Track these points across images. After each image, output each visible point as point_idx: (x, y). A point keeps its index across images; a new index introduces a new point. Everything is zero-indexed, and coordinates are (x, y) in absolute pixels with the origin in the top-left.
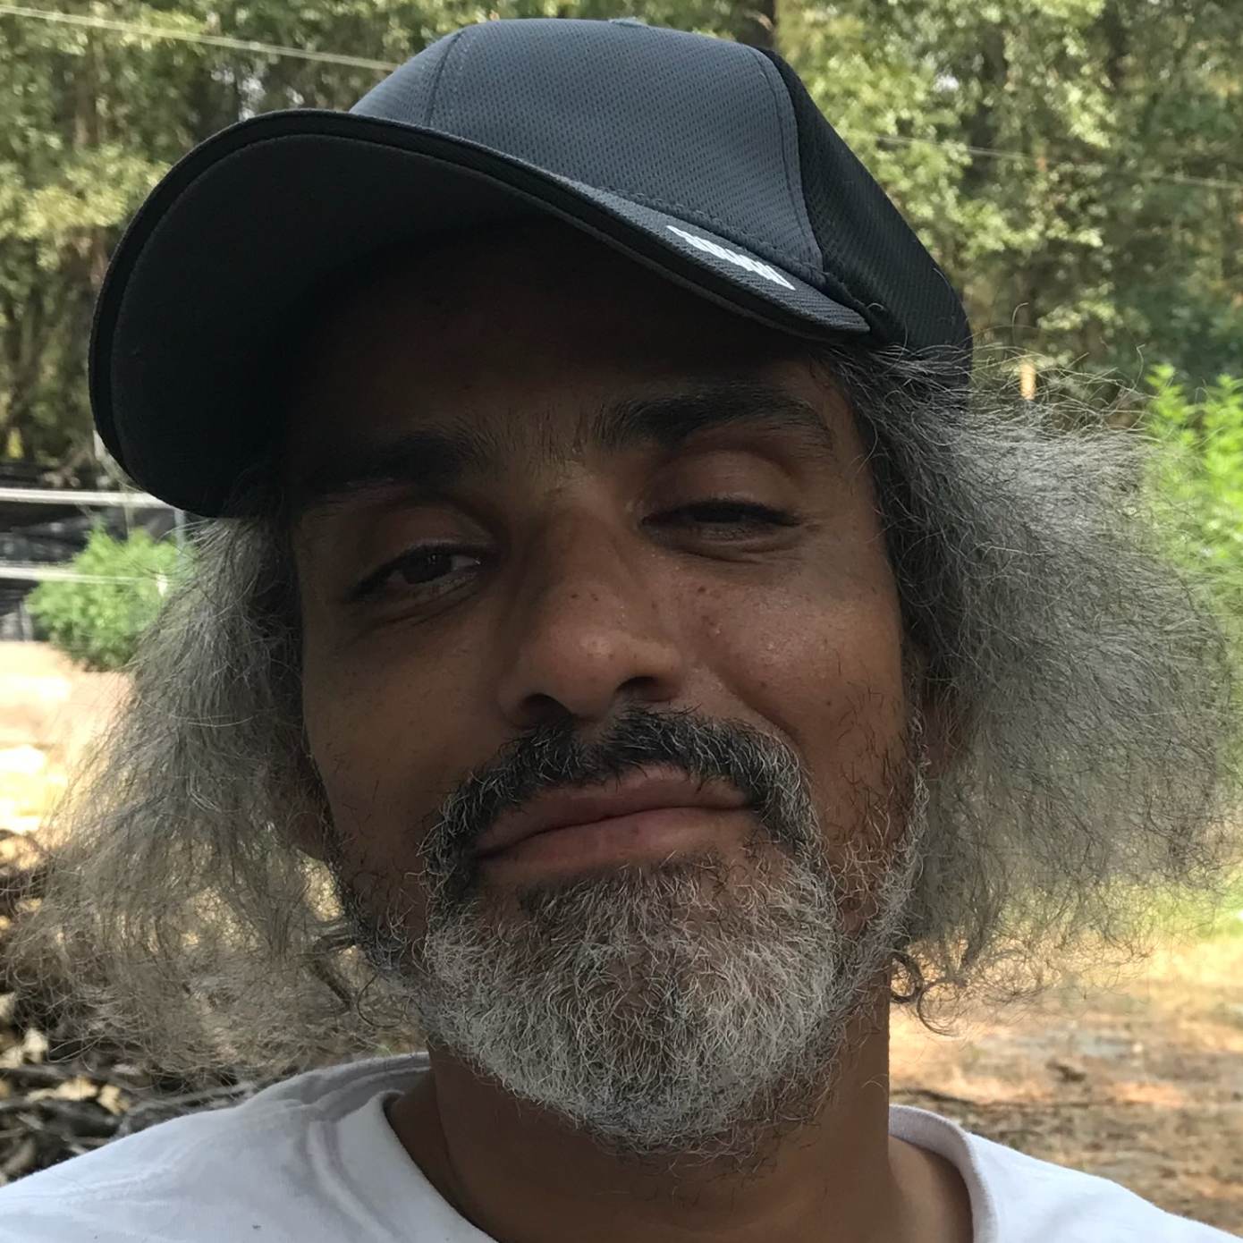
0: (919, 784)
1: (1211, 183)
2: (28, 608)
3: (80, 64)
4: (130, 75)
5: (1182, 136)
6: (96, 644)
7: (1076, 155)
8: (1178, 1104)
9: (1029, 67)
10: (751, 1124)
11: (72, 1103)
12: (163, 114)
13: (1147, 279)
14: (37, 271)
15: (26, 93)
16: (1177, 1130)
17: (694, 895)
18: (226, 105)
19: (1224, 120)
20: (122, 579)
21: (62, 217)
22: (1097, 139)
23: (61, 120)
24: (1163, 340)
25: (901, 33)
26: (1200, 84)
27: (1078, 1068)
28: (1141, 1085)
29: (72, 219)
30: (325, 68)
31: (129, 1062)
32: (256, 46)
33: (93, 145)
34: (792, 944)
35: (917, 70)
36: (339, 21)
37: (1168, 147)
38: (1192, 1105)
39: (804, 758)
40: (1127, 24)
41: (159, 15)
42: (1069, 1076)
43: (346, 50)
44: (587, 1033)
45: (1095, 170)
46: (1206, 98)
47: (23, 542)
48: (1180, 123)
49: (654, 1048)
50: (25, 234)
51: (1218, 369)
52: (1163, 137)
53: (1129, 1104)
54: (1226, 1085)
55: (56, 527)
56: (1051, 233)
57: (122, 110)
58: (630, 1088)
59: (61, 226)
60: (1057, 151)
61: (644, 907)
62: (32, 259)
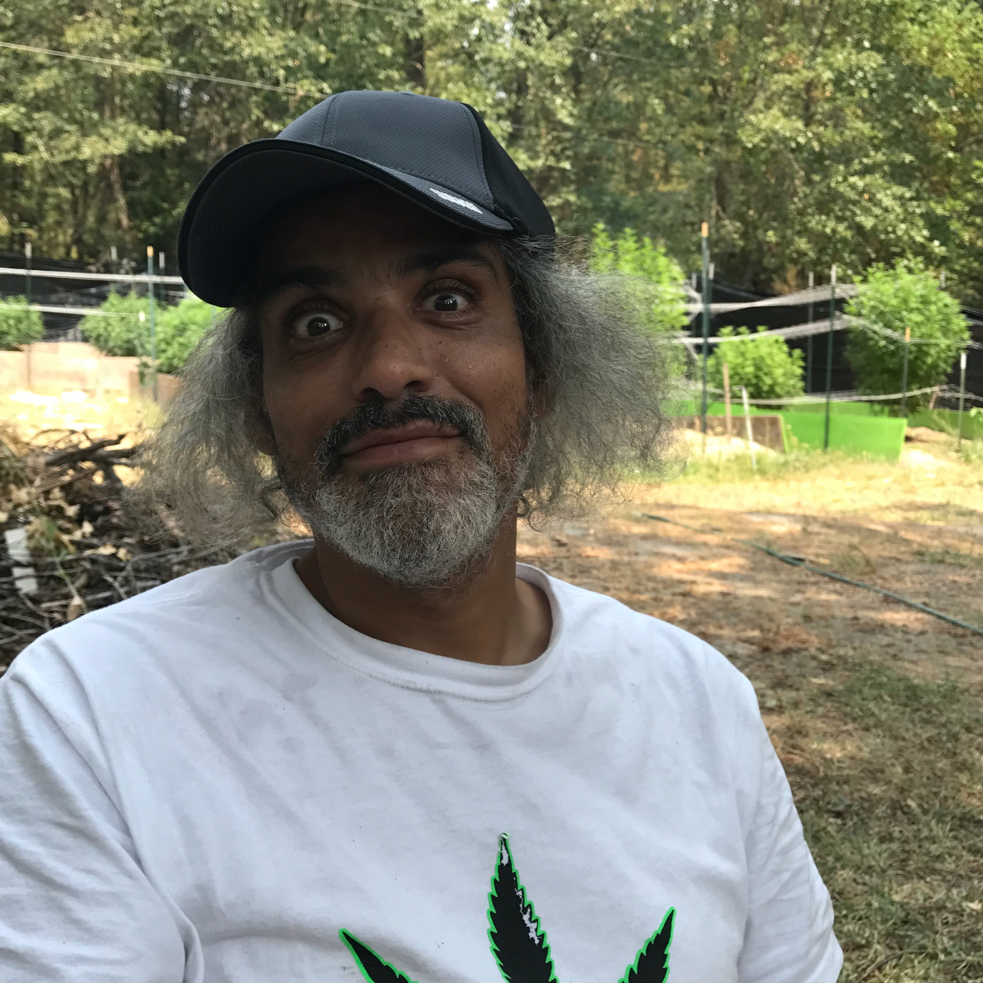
0: (533, 424)
1: (620, 141)
2: (80, 327)
3: (108, 81)
4: (130, 86)
5: (607, 120)
6: (111, 344)
7: (559, 128)
8: (610, 557)
9: (538, 89)
10: (458, 574)
11: (105, 556)
12: (145, 104)
13: (590, 184)
14: (87, 174)
15: (83, 94)
16: (611, 569)
17: (437, 475)
18: (174, 101)
19: (625, 113)
20: (123, 314)
21: (98, 150)
22: (568, 121)
23: (99, 106)
24: (599, 211)
25: (481, 73)
26: (615, 96)
27: (564, 540)
28: (593, 548)
29: (103, 151)
30: (219, 84)
31: (130, 536)
32: (188, 74)
33: (113, 117)
34: (478, 496)
35: (488, 89)
36: (226, 63)
37: (601, 125)
38: (616, 558)
39: (485, 415)
40: (582, 69)
41: (145, 60)
42: (561, 544)
43: (229, 76)
44: (389, 535)
45: (568, 135)
46: (618, 103)
47: (78, 297)
48: (606, 114)
49: (418, 543)
50: (81, 157)
51: (624, 226)
52: (598, 121)
53: (588, 557)
54: (631, 548)
55: (93, 290)
56: (549, 163)
57: (127, 102)
58: (407, 560)
59: (98, 154)
60: (551, 126)
61: (415, 481)
62: (84, 168)
